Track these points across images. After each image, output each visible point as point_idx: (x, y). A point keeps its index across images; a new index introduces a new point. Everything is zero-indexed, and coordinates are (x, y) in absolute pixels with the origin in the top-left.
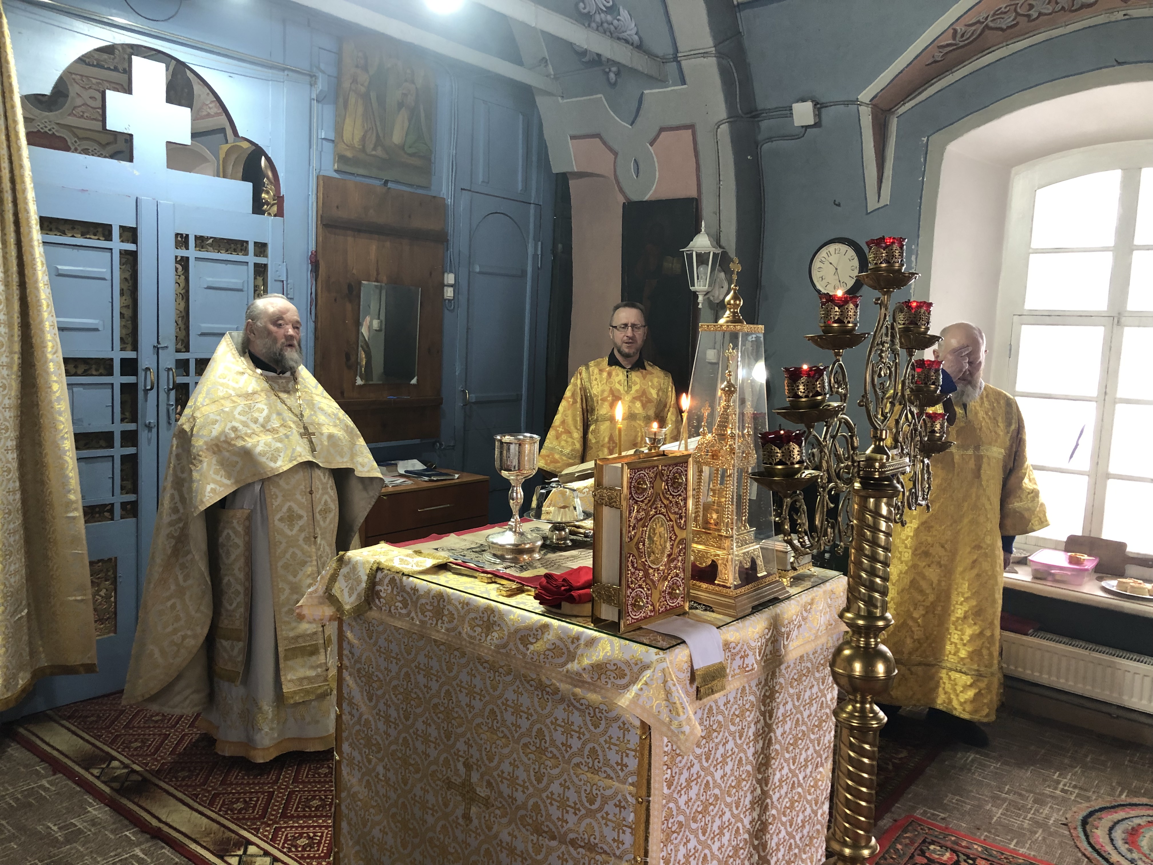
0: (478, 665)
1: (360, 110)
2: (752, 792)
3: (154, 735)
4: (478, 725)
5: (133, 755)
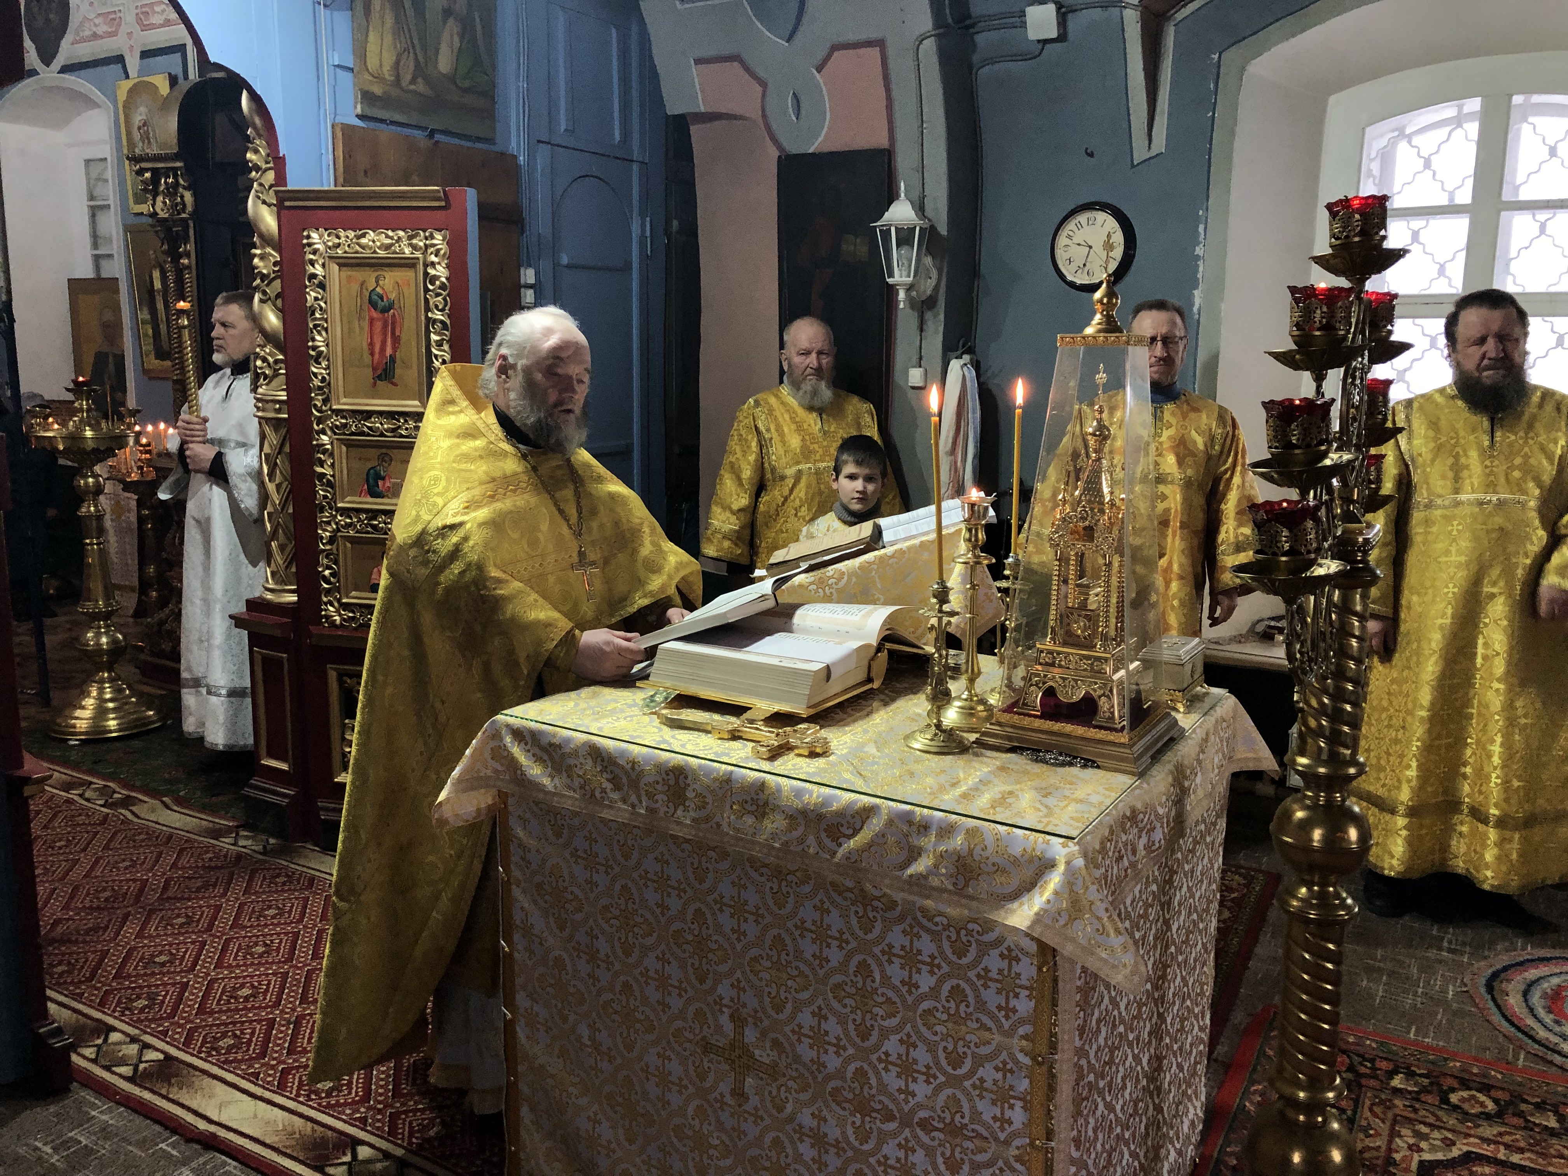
0: (751, 871)
1: (389, 19)
3: (164, 985)
4: (755, 959)
5: (139, 1021)
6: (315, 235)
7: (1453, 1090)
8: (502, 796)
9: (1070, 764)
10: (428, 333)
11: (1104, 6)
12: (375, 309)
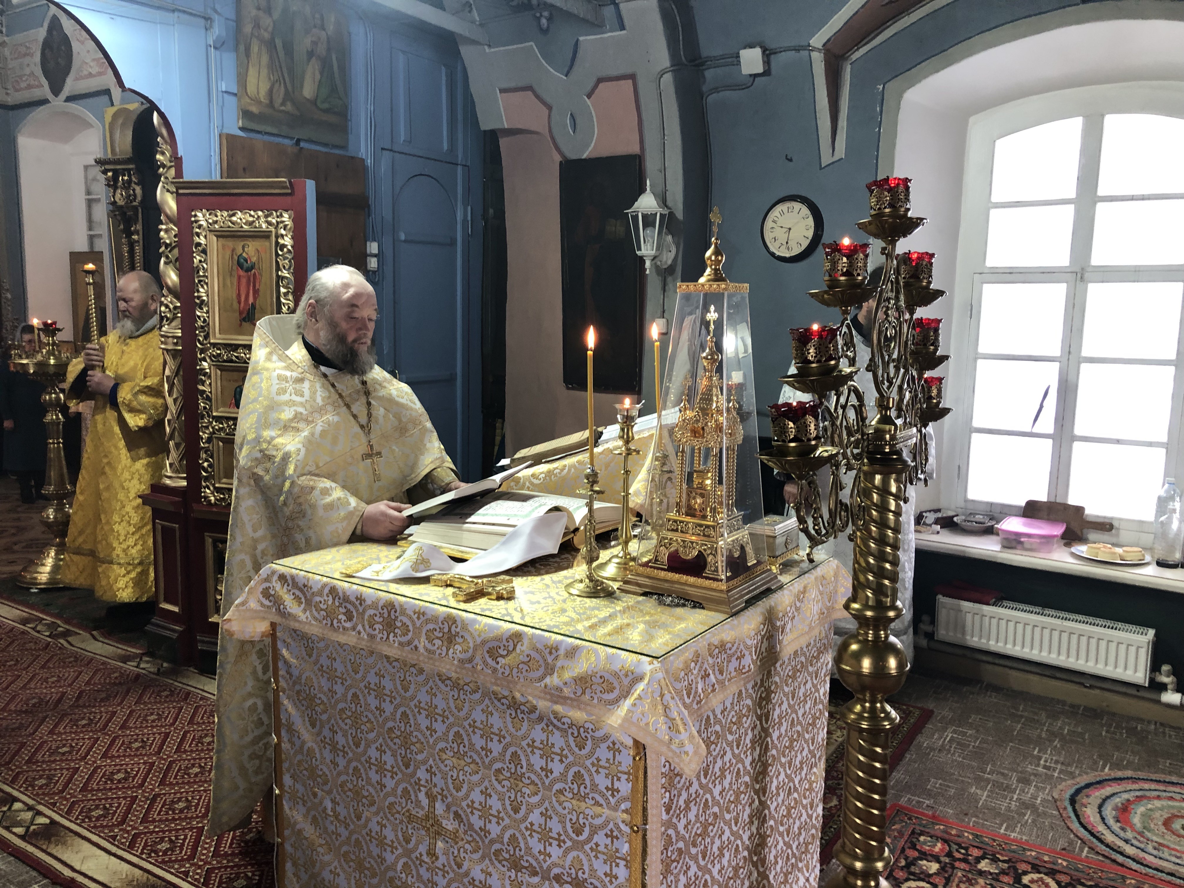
0: (440, 683)
1: (265, 59)
2: (750, 805)
3: (61, 769)
4: (442, 750)
5: (38, 795)
6: (199, 214)
7: (1025, 873)
8: (273, 625)
9: (684, 605)
10: (278, 287)
11: (797, 49)
12: (242, 268)
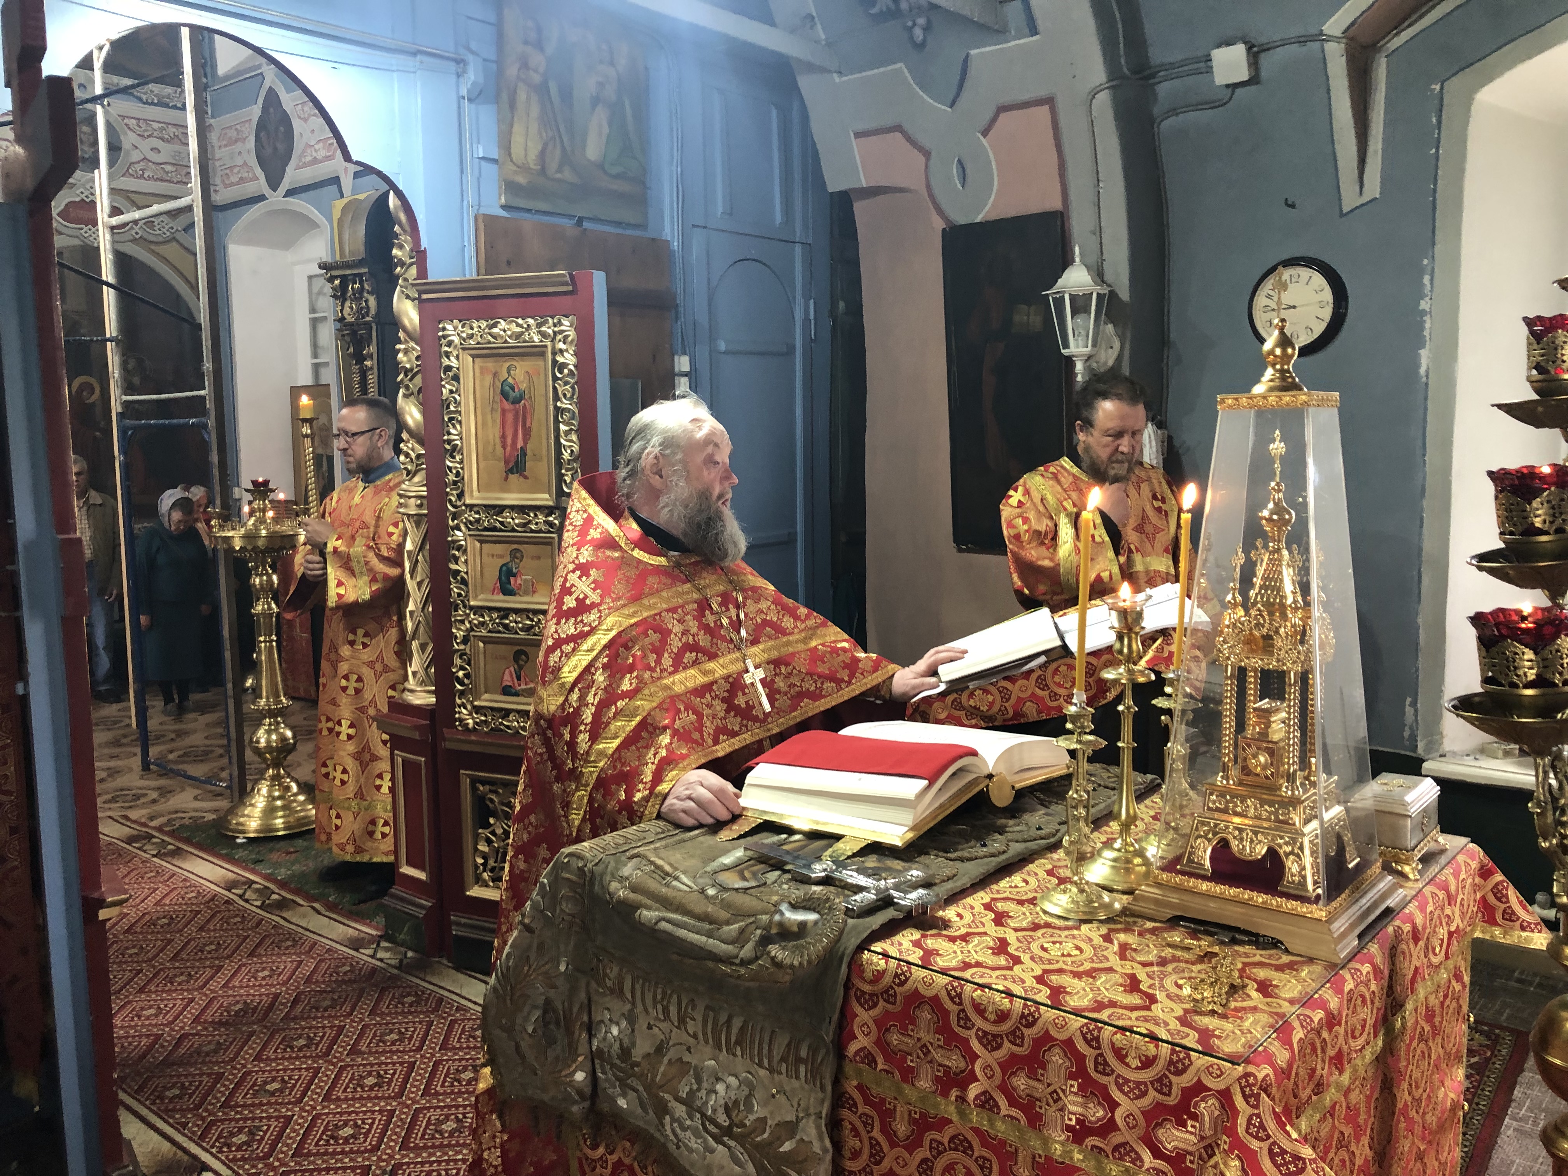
1: (535, 111)
6: (449, 327)
10: (557, 422)
11: (1302, 41)
12: (507, 400)
